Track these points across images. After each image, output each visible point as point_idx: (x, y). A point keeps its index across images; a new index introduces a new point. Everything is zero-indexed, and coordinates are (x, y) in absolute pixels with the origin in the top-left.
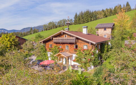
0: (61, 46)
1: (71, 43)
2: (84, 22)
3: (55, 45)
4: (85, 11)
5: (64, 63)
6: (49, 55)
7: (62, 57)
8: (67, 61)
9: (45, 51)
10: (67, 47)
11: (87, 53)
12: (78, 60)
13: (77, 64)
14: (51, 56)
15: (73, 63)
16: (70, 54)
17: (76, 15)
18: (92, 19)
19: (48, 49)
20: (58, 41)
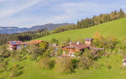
0: (69, 50)
1: (72, 49)
2: (84, 27)
3: (66, 49)
4: (85, 19)
5: (70, 55)
6: (64, 53)
7: (69, 54)
8: (71, 55)
9: (62, 51)
10: (71, 50)
11: (78, 52)
12: (75, 55)
13: (74, 56)
14: (65, 53)
15: (73, 56)
16: (72, 53)
17: (78, 22)
18: (91, 25)
19: (63, 50)
20: (67, 47)
